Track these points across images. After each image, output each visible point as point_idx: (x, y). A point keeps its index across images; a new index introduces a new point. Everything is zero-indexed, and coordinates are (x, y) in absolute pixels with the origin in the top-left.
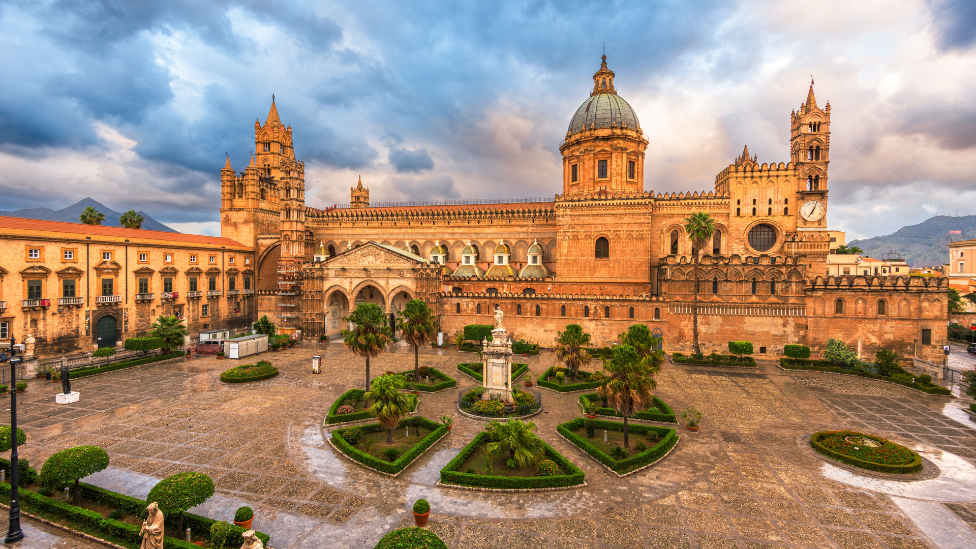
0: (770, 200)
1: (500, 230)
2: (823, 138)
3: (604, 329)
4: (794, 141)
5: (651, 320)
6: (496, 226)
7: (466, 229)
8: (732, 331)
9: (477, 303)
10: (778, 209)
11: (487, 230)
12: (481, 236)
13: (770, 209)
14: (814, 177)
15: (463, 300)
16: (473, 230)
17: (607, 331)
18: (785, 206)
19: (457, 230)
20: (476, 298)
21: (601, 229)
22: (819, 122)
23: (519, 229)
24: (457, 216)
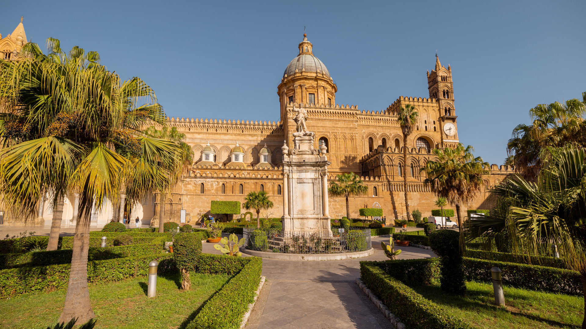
0: (425, 121)
1: (234, 137)
2: (449, 85)
3: (336, 205)
4: (432, 88)
5: (371, 196)
6: (232, 134)
7: (205, 135)
8: (427, 204)
9: (221, 184)
10: (431, 127)
11: (223, 137)
12: (218, 141)
13: (426, 127)
14: (448, 109)
15: (208, 180)
16: (211, 136)
17: (338, 206)
18: (434, 126)
19: (197, 136)
20: (221, 178)
21: (322, 130)
22: (446, 76)
23: (250, 138)
24: (197, 124)
